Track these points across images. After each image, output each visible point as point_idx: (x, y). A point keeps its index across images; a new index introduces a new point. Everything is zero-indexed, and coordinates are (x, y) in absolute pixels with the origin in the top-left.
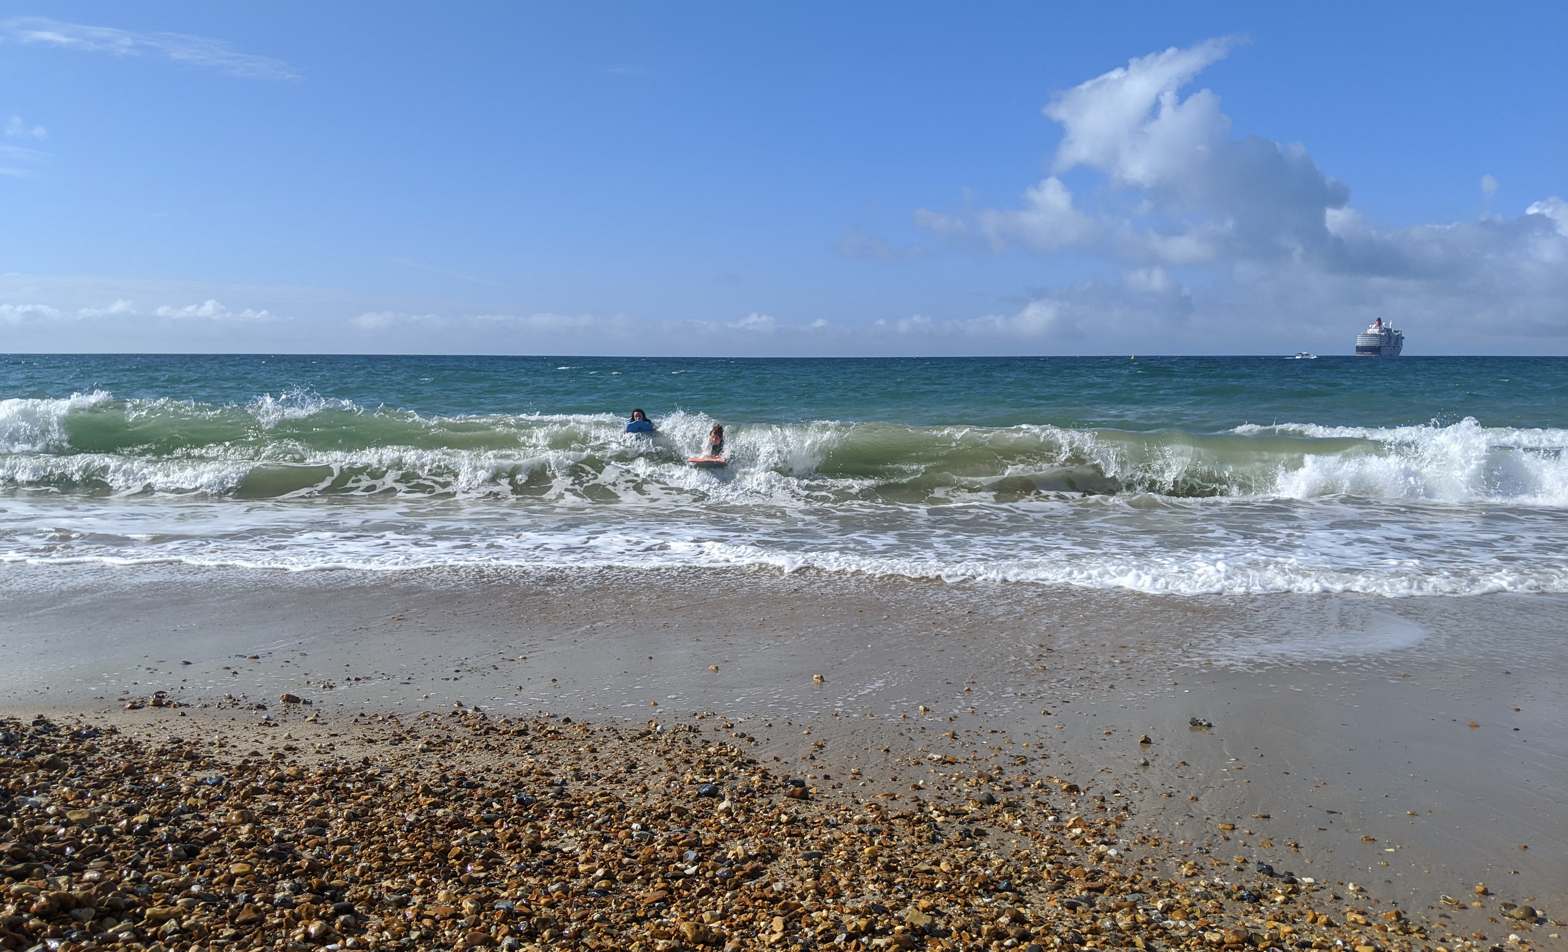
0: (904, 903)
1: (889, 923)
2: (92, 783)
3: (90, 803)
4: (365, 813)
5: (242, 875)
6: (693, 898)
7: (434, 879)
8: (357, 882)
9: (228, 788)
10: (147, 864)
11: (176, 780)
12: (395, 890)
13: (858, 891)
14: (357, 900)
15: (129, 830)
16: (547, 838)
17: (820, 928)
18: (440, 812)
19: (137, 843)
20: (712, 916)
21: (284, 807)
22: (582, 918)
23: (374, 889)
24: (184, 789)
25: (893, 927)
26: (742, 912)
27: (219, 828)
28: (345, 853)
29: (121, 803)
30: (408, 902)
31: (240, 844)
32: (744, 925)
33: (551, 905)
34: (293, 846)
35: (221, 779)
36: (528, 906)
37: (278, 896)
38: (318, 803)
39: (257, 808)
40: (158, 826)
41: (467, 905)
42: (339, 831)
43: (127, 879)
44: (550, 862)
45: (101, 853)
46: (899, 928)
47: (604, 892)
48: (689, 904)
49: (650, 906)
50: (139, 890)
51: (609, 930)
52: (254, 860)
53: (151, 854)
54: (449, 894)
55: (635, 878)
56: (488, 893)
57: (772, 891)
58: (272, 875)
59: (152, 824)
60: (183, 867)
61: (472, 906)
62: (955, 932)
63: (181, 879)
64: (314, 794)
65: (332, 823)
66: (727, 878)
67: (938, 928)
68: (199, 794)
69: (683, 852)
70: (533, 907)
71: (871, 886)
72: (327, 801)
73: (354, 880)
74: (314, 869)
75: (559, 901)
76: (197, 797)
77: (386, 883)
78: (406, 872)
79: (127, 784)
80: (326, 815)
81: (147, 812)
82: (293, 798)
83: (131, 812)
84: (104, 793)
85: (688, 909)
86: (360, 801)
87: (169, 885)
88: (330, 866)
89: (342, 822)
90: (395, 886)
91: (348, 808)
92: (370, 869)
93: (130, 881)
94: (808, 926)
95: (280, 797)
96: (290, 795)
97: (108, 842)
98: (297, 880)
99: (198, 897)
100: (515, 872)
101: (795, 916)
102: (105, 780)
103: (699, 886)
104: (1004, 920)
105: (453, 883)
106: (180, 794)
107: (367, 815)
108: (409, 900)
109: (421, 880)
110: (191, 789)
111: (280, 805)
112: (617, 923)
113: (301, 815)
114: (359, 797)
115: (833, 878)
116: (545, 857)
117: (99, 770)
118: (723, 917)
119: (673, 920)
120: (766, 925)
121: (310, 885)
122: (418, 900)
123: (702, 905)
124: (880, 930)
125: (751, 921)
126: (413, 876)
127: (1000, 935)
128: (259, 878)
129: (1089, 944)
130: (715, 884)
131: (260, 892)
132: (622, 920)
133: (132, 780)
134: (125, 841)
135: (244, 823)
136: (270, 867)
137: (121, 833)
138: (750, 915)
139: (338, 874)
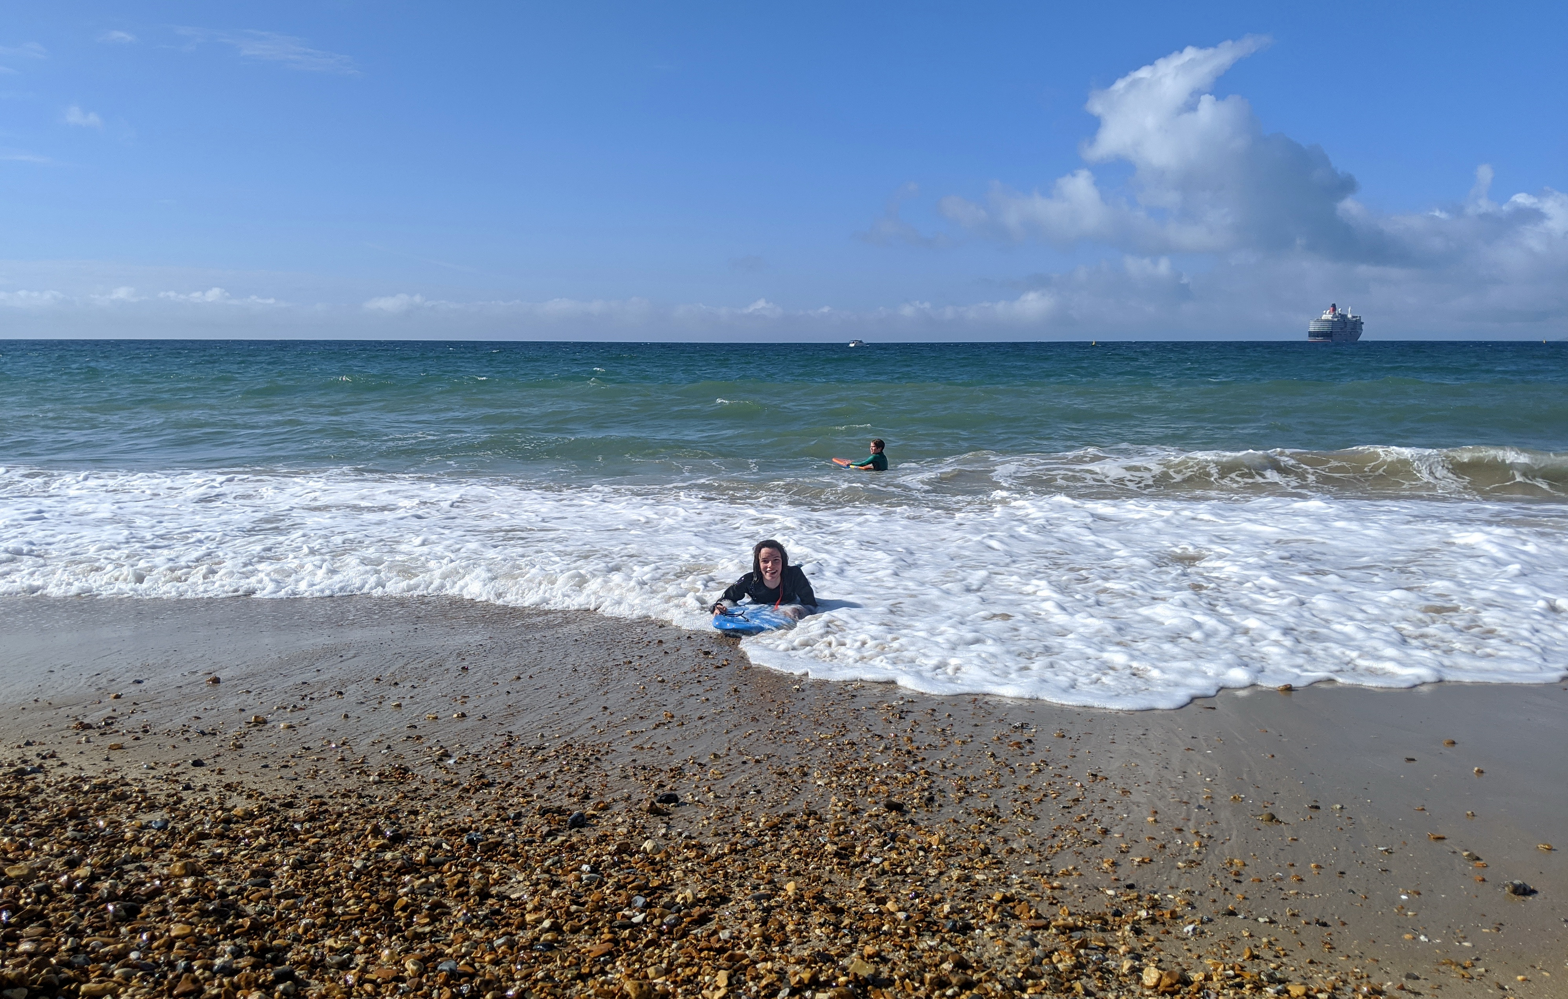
0: (850, 948)
1: (833, 973)
2: (34, 831)
3: (30, 855)
4: (311, 859)
5: (182, 937)
6: (639, 950)
7: (378, 935)
8: (299, 941)
9: (173, 833)
10: (86, 928)
11: (121, 824)
12: (338, 950)
13: (805, 937)
14: (297, 963)
15: (69, 887)
16: (497, 883)
17: (764, 982)
18: (388, 856)
19: (77, 903)
20: (657, 971)
21: (230, 854)
22: (525, 978)
23: (317, 948)
24: (129, 835)
25: (836, 978)
26: (687, 965)
27: (162, 881)
28: (288, 908)
29: (63, 854)
30: (350, 963)
31: (183, 901)
32: (688, 980)
33: (496, 962)
34: (237, 901)
35: (167, 822)
36: (472, 965)
37: (218, 962)
38: (264, 848)
39: (202, 855)
40: (99, 879)
41: (410, 966)
42: (285, 881)
43: (63, 947)
44: (498, 912)
45: (40, 916)
46: (842, 979)
47: (549, 946)
48: (635, 958)
49: (595, 961)
50: (76, 960)
51: (553, 991)
52: (195, 920)
53: (91, 914)
54: (392, 953)
55: (582, 927)
56: (432, 950)
57: (719, 940)
58: (213, 936)
59: (94, 878)
60: (123, 930)
61: (415, 968)
62: (898, 982)
63: (120, 946)
64: (261, 838)
65: (278, 872)
66: (675, 925)
67: (882, 976)
68: (143, 841)
69: (633, 896)
70: (476, 965)
71: (818, 931)
72: (274, 845)
73: (297, 939)
74: (257, 928)
75: (504, 957)
76: (140, 845)
77: (329, 942)
78: (350, 928)
79: (70, 833)
80: (272, 863)
81: (87, 865)
82: (239, 842)
83: (73, 864)
84: (45, 843)
85: (634, 964)
86: (307, 844)
87: (106, 954)
88: (273, 923)
89: (287, 871)
90: (338, 945)
91: (295, 853)
92: (314, 925)
93: (68, 950)
94: (753, 979)
95: (225, 842)
96: (236, 840)
97: (47, 902)
98: (238, 941)
99: (135, 966)
100: (461, 924)
101: (740, 968)
102: (47, 826)
103: (646, 936)
104: (947, 966)
105: (398, 938)
106: (124, 841)
107: (313, 862)
108: (351, 960)
109: (365, 938)
110: (135, 836)
111: (226, 851)
112: (562, 981)
113: (246, 863)
114: (306, 840)
115: (780, 922)
116: (492, 905)
117: (43, 814)
118: (668, 971)
119: (618, 976)
120: (711, 980)
121: (251, 947)
122: (360, 960)
123: (648, 957)
124: (825, 981)
125: (696, 975)
126: (357, 933)
127: (941, 983)
128: (199, 940)
129: (1030, 991)
130: (661, 933)
131: (200, 958)
132: (566, 977)
133: (76, 825)
134: (64, 900)
135: (187, 875)
136: (211, 927)
137: (61, 890)
138: (695, 969)
139: (281, 933)
